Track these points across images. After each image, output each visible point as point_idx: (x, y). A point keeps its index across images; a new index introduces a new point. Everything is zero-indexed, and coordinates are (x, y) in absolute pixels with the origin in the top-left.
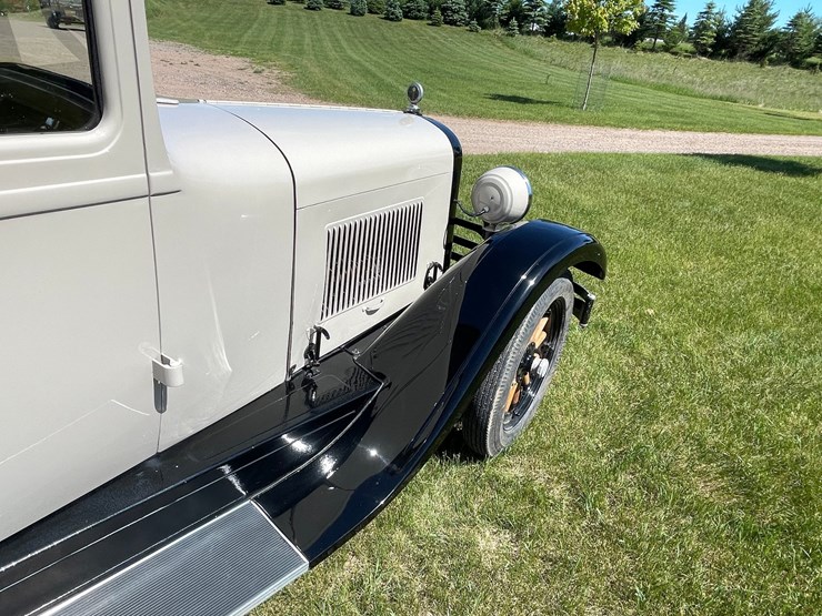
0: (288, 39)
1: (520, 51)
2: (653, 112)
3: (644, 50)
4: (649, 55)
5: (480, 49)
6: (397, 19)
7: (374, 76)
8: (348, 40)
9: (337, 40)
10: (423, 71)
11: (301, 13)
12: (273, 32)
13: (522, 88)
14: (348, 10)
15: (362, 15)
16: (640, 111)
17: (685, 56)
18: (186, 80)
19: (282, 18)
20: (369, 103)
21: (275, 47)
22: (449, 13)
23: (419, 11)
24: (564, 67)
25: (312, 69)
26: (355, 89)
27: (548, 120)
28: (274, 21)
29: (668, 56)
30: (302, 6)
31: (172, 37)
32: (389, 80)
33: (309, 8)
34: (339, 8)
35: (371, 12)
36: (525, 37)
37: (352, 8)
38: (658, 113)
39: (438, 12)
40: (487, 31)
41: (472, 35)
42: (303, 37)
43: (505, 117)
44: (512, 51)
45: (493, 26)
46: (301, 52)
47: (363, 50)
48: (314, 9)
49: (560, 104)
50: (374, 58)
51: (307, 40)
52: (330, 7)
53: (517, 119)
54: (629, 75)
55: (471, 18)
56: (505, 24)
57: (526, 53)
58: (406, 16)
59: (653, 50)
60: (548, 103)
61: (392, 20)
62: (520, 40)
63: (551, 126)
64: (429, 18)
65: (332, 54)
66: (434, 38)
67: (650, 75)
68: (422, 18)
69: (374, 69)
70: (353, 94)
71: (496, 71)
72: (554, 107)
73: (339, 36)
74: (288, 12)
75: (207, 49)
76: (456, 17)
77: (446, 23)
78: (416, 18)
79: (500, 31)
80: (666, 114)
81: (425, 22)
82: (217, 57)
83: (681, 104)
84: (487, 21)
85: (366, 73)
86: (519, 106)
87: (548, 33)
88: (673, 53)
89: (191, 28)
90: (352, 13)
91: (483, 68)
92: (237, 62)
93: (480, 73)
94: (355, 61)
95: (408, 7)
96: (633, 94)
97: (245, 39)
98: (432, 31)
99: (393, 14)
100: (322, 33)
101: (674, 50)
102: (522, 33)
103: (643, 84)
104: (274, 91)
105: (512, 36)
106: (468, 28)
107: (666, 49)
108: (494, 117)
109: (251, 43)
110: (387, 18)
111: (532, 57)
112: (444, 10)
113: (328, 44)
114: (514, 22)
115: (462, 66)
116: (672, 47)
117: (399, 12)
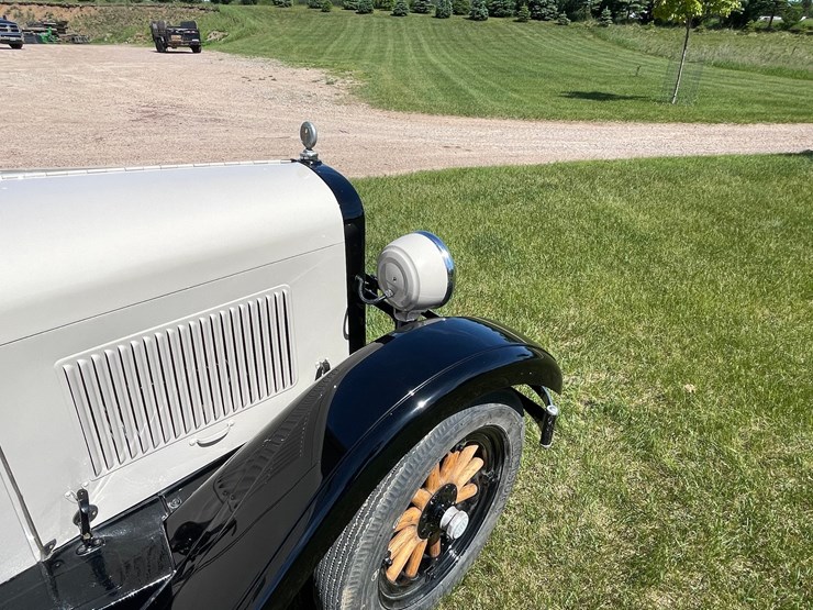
0: (371, 47)
1: (612, 42)
2: (758, 102)
3: (758, 30)
4: (764, 36)
5: (569, 43)
6: (483, 18)
7: (447, 79)
8: (430, 43)
9: (420, 44)
10: (501, 70)
11: (388, 20)
12: (358, 42)
13: (605, 83)
14: (433, 12)
15: (447, 17)
16: (742, 102)
17: (808, 34)
18: (257, 97)
19: (369, 26)
20: (430, 110)
21: (357, 56)
22: (537, 7)
23: (505, 8)
24: (661, 56)
25: (385, 76)
26: (421, 95)
27: (627, 119)
28: (361, 30)
29: (787, 35)
30: (388, 13)
31: (264, 53)
32: (461, 83)
33: (395, 14)
34: (425, 12)
35: (456, 13)
36: (619, 26)
37: (438, 10)
38: (765, 103)
39: (525, 7)
40: (577, 23)
41: (561, 29)
42: (386, 43)
43: (577, 118)
44: (603, 43)
45: (584, 17)
46: (381, 60)
47: (444, 53)
48: (400, 15)
49: (645, 99)
50: (454, 61)
51: (390, 47)
52: (417, 12)
53: (591, 119)
54: (737, 59)
55: (560, 11)
56: (597, 14)
57: (620, 43)
58: (492, 15)
59: (769, 29)
60: (631, 98)
61: (477, 19)
62: (614, 30)
63: (630, 126)
64: (516, 15)
65: (412, 59)
66: (520, 35)
67: (763, 58)
68: (509, 15)
69: (449, 72)
70: (418, 101)
71: (583, 65)
72: (637, 104)
73: (422, 40)
74: (375, 20)
75: (292, 63)
76: (544, 11)
77: (533, 18)
78: (502, 16)
79: (592, 22)
80: (775, 103)
81: (511, 19)
82: (298, 71)
83: (796, 89)
84: (577, 13)
85: (440, 76)
86: (597, 103)
87: (644, 20)
88: (793, 32)
89: (281, 43)
90: (437, 16)
91: (568, 63)
92: (314, 74)
93: (564, 69)
94: (431, 65)
95: (494, 5)
96: (738, 81)
97: (330, 49)
98: (518, 28)
99: (478, 13)
100: (406, 37)
101: (795, 27)
102: (615, 22)
103: (754, 69)
104: (338, 103)
105: (604, 26)
106: (557, 22)
107: (784, 27)
108: (565, 118)
109: (336, 53)
110: (472, 18)
111: (625, 47)
112: (531, 6)
113: (409, 49)
114: (607, 11)
115: (546, 62)
116: (792, 25)
117: (484, 11)
